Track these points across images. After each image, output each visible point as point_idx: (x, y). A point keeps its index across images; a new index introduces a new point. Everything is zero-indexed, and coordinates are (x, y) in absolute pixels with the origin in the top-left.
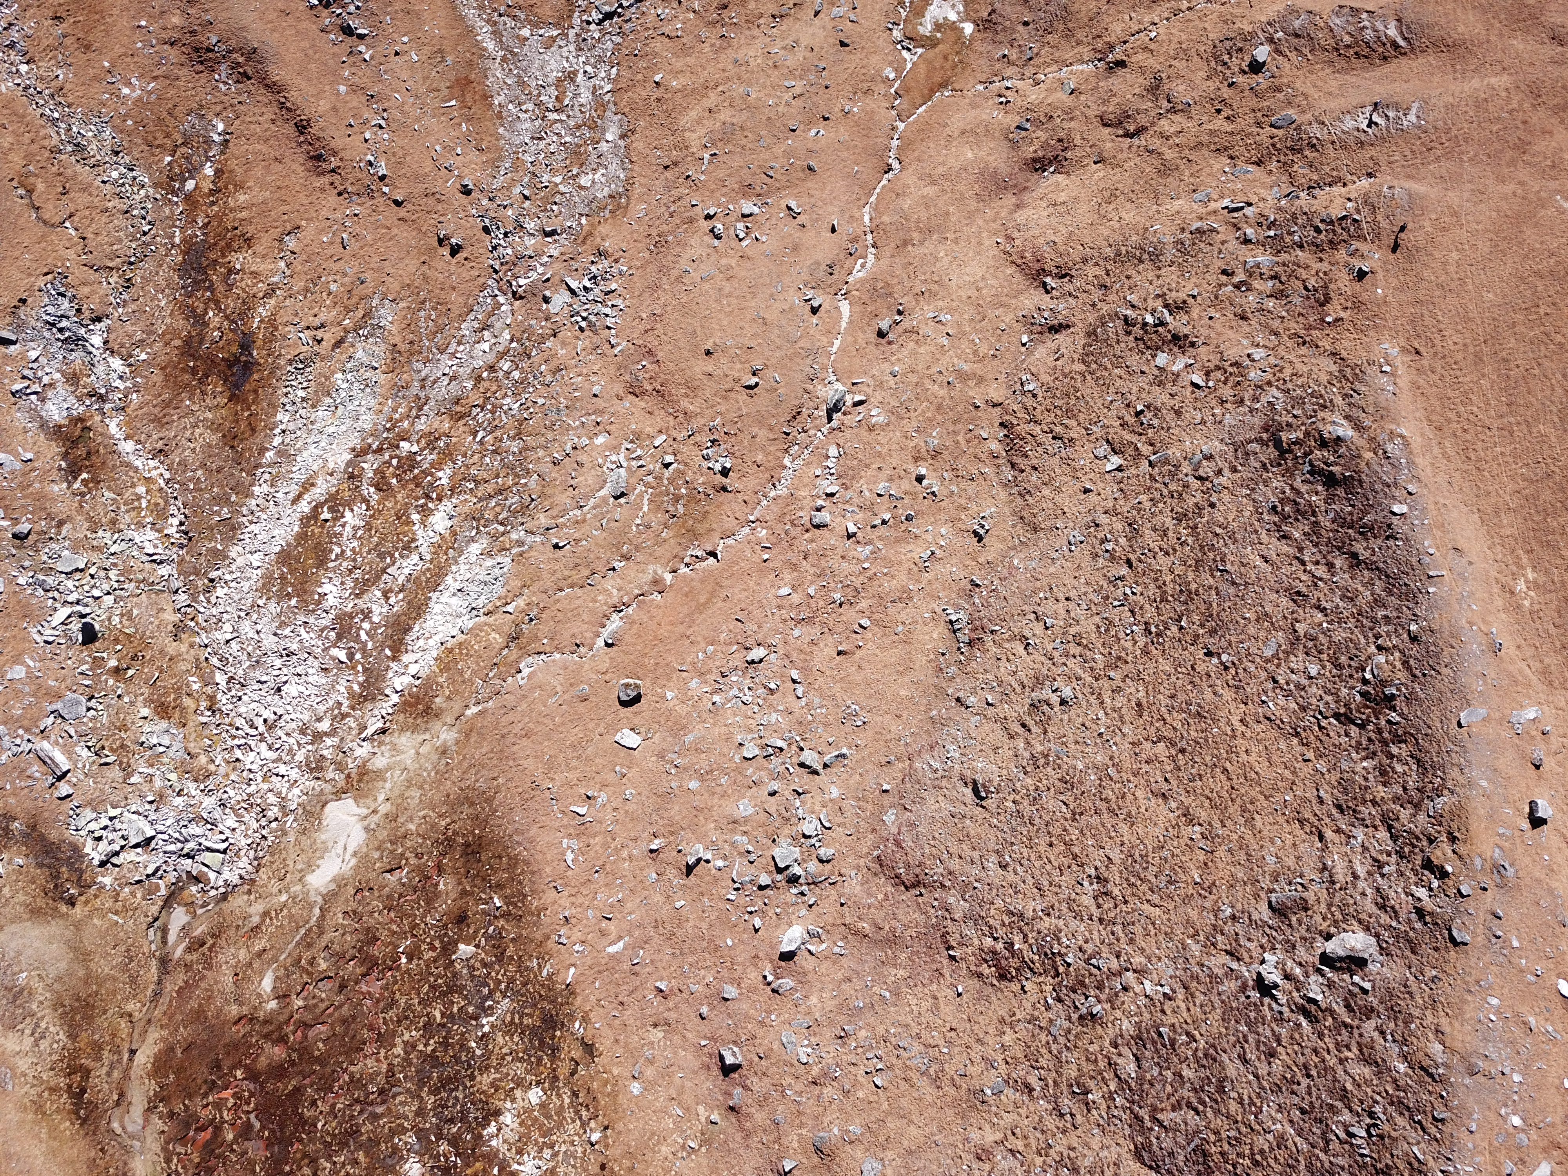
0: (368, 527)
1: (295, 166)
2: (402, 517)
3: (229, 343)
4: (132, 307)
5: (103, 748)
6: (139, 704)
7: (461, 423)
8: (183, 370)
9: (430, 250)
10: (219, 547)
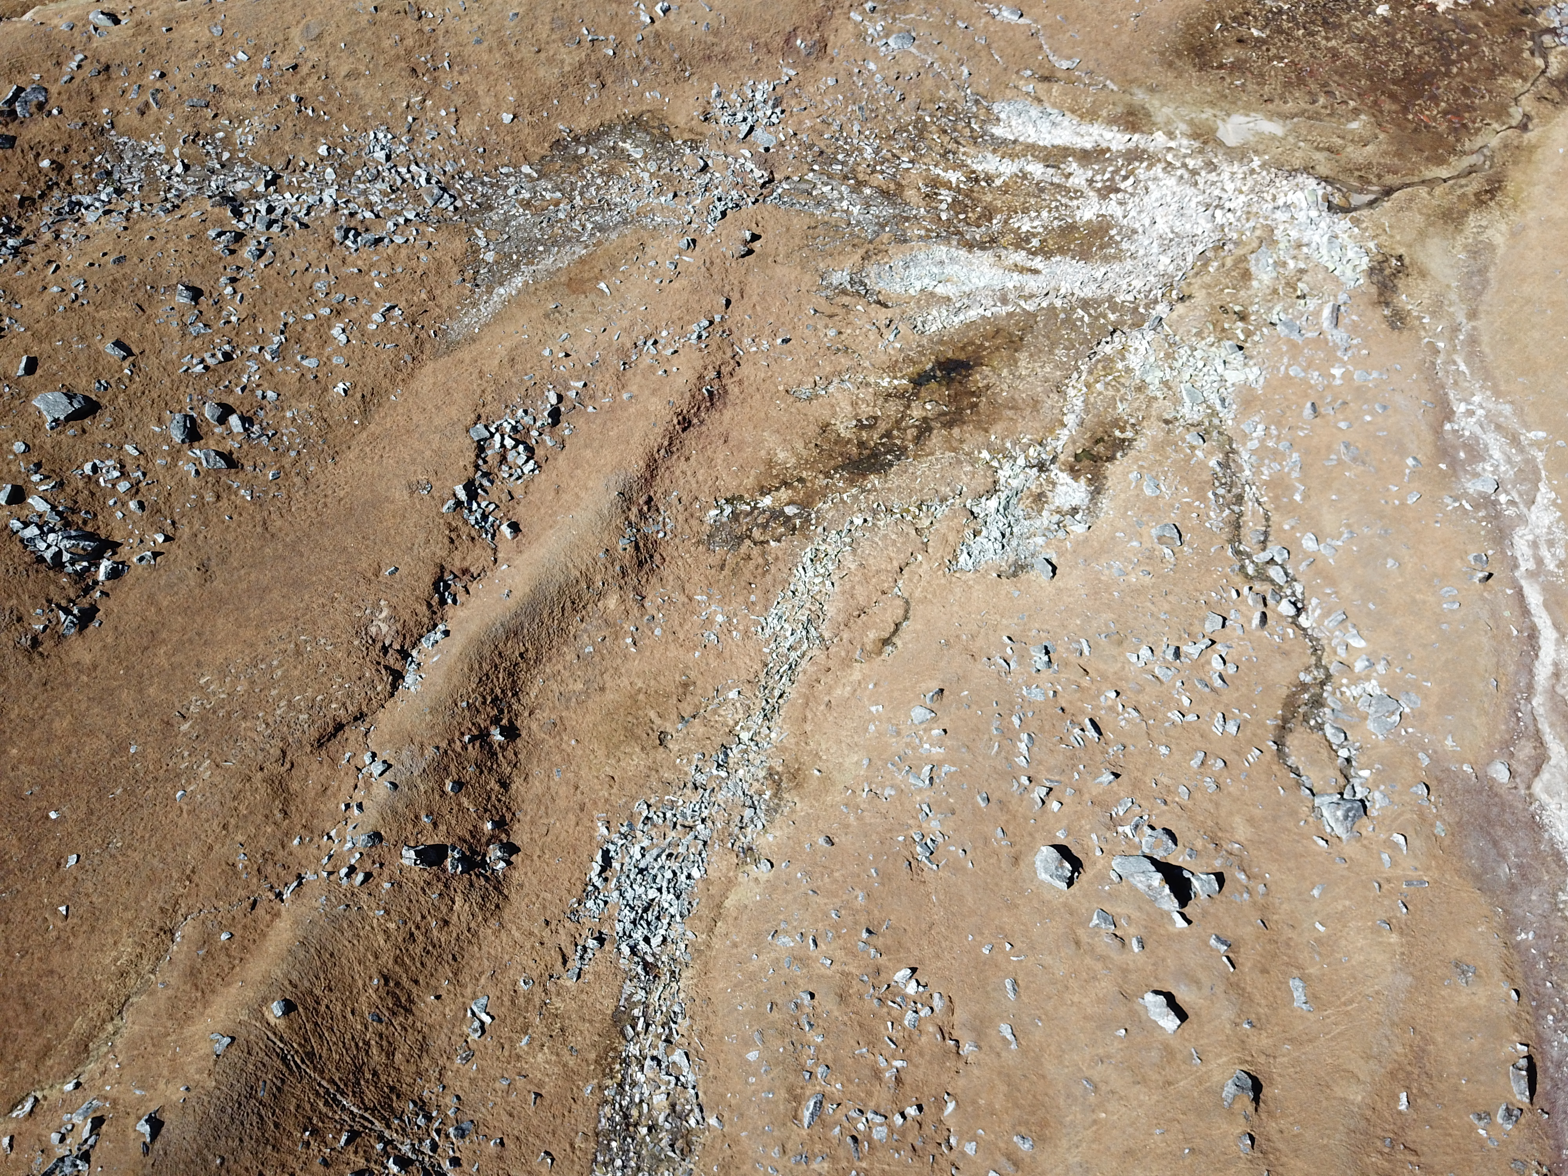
1: (726, 419)
3: (931, 393)
6: (1254, 291)
8: (978, 414)
9: (762, 259)
10: (1107, 305)
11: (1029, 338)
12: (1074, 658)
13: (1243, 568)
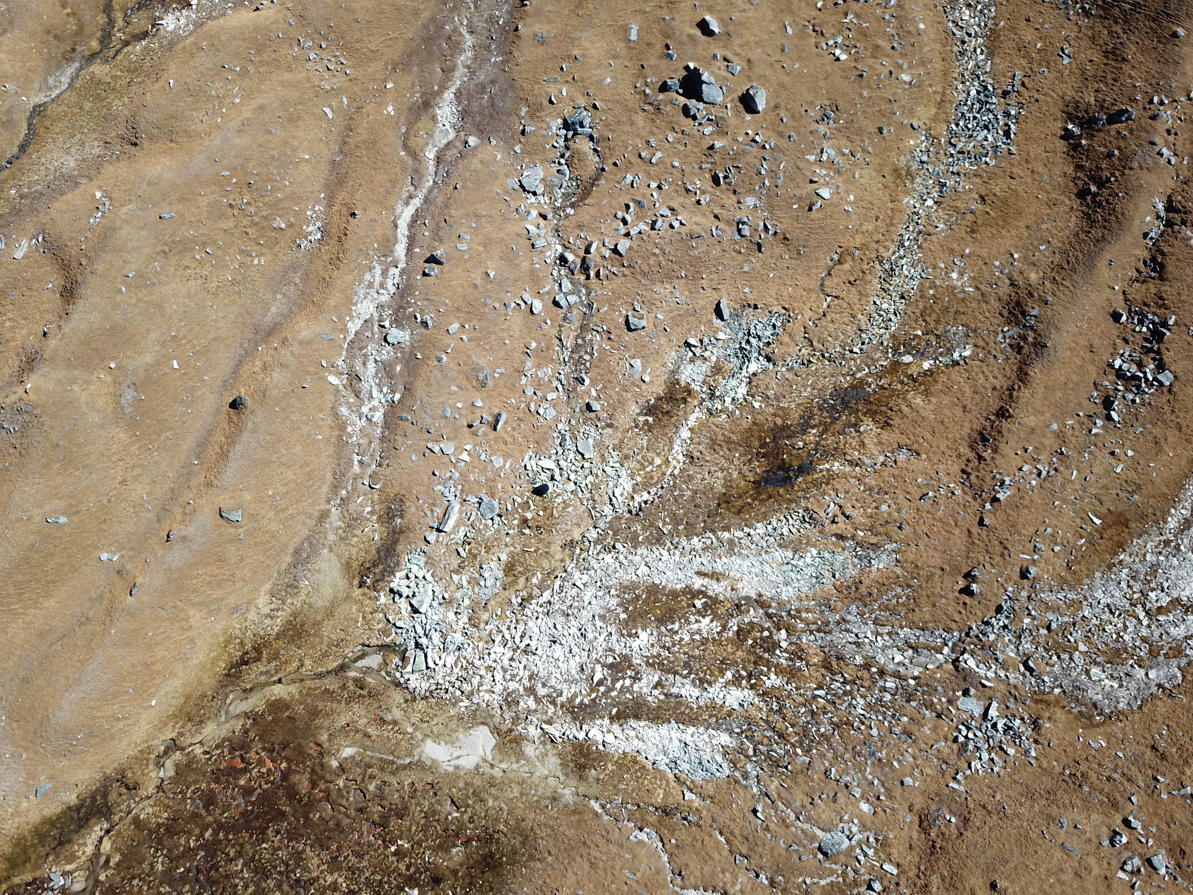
0: (705, 641)
1: (967, 425)
2: (723, 665)
3: (798, 456)
4: (790, 376)
5: (469, 544)
6: (508, 549)
7: (823, 671)
8: (760, 438)
9: (956, 569)
10: (640, 539)
11: (713, 504)
12: (721, 225)
13: (588, 294)
